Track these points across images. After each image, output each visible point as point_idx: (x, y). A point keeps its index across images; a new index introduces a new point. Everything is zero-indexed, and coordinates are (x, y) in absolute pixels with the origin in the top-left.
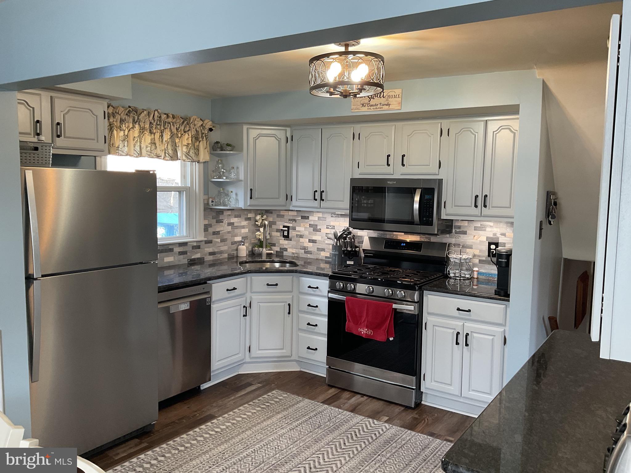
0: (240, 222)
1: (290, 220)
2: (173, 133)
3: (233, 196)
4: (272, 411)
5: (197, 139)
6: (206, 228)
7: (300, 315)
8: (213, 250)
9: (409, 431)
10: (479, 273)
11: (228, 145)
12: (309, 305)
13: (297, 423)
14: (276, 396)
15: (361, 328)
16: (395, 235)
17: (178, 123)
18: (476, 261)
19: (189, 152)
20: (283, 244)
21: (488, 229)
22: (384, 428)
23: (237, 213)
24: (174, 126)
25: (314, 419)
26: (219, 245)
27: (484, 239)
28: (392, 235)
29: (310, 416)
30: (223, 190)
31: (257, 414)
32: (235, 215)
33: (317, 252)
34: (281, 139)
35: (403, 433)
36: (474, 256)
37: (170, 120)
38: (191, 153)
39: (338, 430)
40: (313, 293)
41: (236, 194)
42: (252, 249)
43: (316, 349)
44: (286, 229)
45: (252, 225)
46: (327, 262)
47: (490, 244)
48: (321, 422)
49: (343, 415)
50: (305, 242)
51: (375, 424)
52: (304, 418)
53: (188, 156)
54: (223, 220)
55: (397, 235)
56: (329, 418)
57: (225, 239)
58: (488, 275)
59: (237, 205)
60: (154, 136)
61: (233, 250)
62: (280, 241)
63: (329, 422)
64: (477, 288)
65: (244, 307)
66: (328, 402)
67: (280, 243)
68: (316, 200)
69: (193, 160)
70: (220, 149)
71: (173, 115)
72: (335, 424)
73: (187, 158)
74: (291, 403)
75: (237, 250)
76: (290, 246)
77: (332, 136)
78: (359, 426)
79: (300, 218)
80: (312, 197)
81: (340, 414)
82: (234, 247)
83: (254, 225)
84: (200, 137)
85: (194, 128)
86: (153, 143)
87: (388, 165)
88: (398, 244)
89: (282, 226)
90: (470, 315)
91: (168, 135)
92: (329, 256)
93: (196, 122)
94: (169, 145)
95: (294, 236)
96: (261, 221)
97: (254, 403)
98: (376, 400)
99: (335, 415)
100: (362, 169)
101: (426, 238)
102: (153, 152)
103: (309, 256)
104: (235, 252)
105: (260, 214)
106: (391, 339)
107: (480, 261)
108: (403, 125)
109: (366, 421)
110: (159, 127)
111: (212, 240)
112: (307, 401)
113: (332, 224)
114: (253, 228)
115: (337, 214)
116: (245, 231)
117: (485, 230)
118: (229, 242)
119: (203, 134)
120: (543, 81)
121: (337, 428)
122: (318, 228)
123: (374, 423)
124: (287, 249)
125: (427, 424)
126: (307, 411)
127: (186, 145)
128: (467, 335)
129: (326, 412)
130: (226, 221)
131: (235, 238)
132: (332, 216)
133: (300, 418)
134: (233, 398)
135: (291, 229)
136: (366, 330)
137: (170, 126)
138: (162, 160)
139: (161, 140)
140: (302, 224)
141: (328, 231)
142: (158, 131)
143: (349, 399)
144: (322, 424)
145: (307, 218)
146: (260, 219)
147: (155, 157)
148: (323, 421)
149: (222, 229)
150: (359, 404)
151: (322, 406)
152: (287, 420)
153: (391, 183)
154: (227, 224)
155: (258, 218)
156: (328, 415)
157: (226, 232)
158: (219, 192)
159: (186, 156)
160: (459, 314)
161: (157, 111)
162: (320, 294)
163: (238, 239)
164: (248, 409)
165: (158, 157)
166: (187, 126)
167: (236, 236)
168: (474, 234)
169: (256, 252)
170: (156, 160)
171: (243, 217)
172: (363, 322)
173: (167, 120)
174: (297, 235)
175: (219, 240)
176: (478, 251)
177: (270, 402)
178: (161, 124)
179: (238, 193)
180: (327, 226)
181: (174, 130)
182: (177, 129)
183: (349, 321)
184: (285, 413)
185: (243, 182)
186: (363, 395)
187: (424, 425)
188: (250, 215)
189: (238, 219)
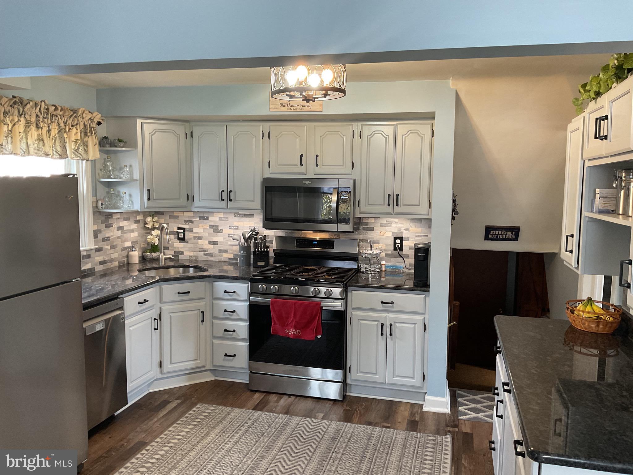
0: (129, 225)
1: (185, 221)
2: (61, 128)
3: (126, 197)
4: (207, 427)
5: (86, 134)
6: (96, 235)
7: (214, 321)
8: (103, 258)
9: (349, 424)
10: (386, 266)
11: (120, 141)
12: (226, 311)
13: (238, 434)
14: (202, 410)
15: (288, 329)
16: (304, 233)
17: (66, 116)
18: (383, 255)
19: (78, 149)
20: (178, 248)
21: (393, 225)
22: (324, 424)
23: (125, 216)
24: (62, 120)
25: (254, 427)
26: (110, 253)
27: (389, 234)
28: (301, 234)
29: (248, 425)
30: (114, 190)
31: (192, 432)
32: (124, 218)
33: (219, 254)
34: (179, 135)
35: (344, 427)
36: (382, 250)
37: (59, 112)
38: (80, 150)
39: (282, 435)
40: (229, 297)
41: (130, 196)
42: (142, 254)
43: (235, 355)
44: (182, 231)
45: (141, 228)
46: (230, 264)
47: (395, 239)
48: (261, 429)
49: (280, 418)
50: (205, 244)
51: (315, 423)
52: (243, 429)
53: (77, 154)
54: (112, 224)
55: (306, 233)
56: (268, 424)
57: (115, 245)
58: (394, 268)
59: (132, 208)
60: (42, 130)
61: (123, 257)
62: (175, 244)
63: (270, 428)
64: (385, 280)
65: (155, 319)
66: (259, 407)
67: (175, 246)
68: (223, 200)
69: (83, 158)
70: (109, 145)
71: (61, 108)
72: (277, 429)
73: (76, 155)
74: (222, 415)
75: (128, 256)
76: (187, 249)
77: (239, 134)
78: (301, 427)
79: (198, 219)
80: (218, 197)
81: (276, 418)
82: (125, 253)
83: (143, 228)
84: (89, 131)
85: (82, 122)
86: (40, 139)
87: (302, 165)
88: (309, 242)
89: (177, 228)
90: (393, 307)
91: (56, 130)
92: (233, 257)
93: (84, 115)
94: (57, 141)
95: (191, 239)
96: (151, 223)
97: (182, 421)
98: (304, 398)
99: (273, 420)
100: (273, 168)
101: (335, 235)
102: (41, 150)
103: (210, 258)
104: (125, 259)
105: (150, 216)
106: (319, 337)
107: (387, 255)
108: (314, 125)
109: (304, 421)
110: (46, 120)
111: (102, 248)
112: (237, 410)
113: (235, 224)
114: (143, 232)
115: (240, 214)
116: (135, 235)
117: (390, 226)
118: (119, 248)
119: (92, 128)
120: (456, 91)
121: (280, 433)
122: (219, 229)
123: (312, 421)
124: (183, 252)
125: (361, 415)
126: (243, 421)
127: (74, 141)
128: (391, 325)
129: (262, 418)
130: (115, 226)
131: (125, 243)
132: (235, 216)
133: (239, 429)
134: (156, 419)
135: (187, 231)
136: (294, 330)
137: (57, 119)
138: (50, 159)
139: (48, 136)
140: (200, 225)
141: (231, 232)
142: (46, 125)
143: (278, 401)
144: (264, 432)
145: (207, 219)
146: (150, 221)
147: (43, 155)
148: (263, 428)
149: (112, 234)
150: (290, 405)
151: (254, 413)
152: (227, 433)
153: (307, 183)
154: (116, 228)
155: (149, 221)
156: (265, 421)
157: (116, 237)
158: (108, 193)
159: (74, 153)
160: (383, 306)
161: (44, 102)
162: (237, 298)
163: (128, 244)
164: (179, 429)
165: (47, 155)
166: (75, 119)
167: (126, 241)
168: (381, 230)
169: (148, 257)
170: (45, 159)
171: (132, 220)
172: (290, 323)
173: (55, 113)
174: (195, 237)
175: (109, 247)
176: (385, 245)
177: (199, 417)
178: (48, 117)
179: (132, 194)
180: (229, 226)
181: (62, 124)
182: (65, 123)
183: (275, 323)
184: (221, 427)
185: (138, 182)
186: (290, 395)
187: (358, 416)
188: (139, 218)
189: (127, 223)
